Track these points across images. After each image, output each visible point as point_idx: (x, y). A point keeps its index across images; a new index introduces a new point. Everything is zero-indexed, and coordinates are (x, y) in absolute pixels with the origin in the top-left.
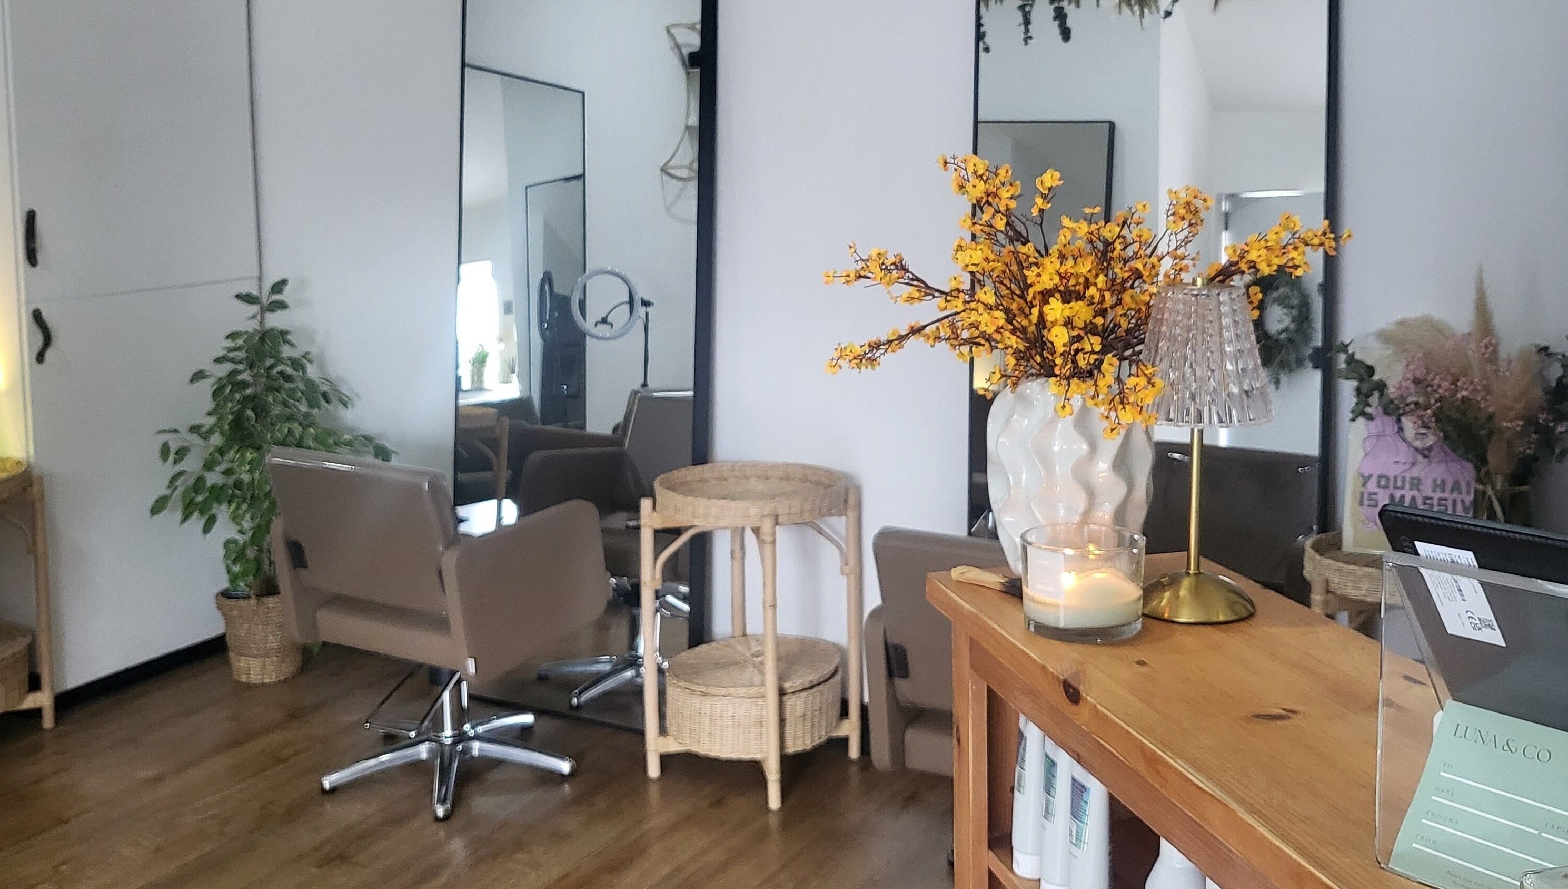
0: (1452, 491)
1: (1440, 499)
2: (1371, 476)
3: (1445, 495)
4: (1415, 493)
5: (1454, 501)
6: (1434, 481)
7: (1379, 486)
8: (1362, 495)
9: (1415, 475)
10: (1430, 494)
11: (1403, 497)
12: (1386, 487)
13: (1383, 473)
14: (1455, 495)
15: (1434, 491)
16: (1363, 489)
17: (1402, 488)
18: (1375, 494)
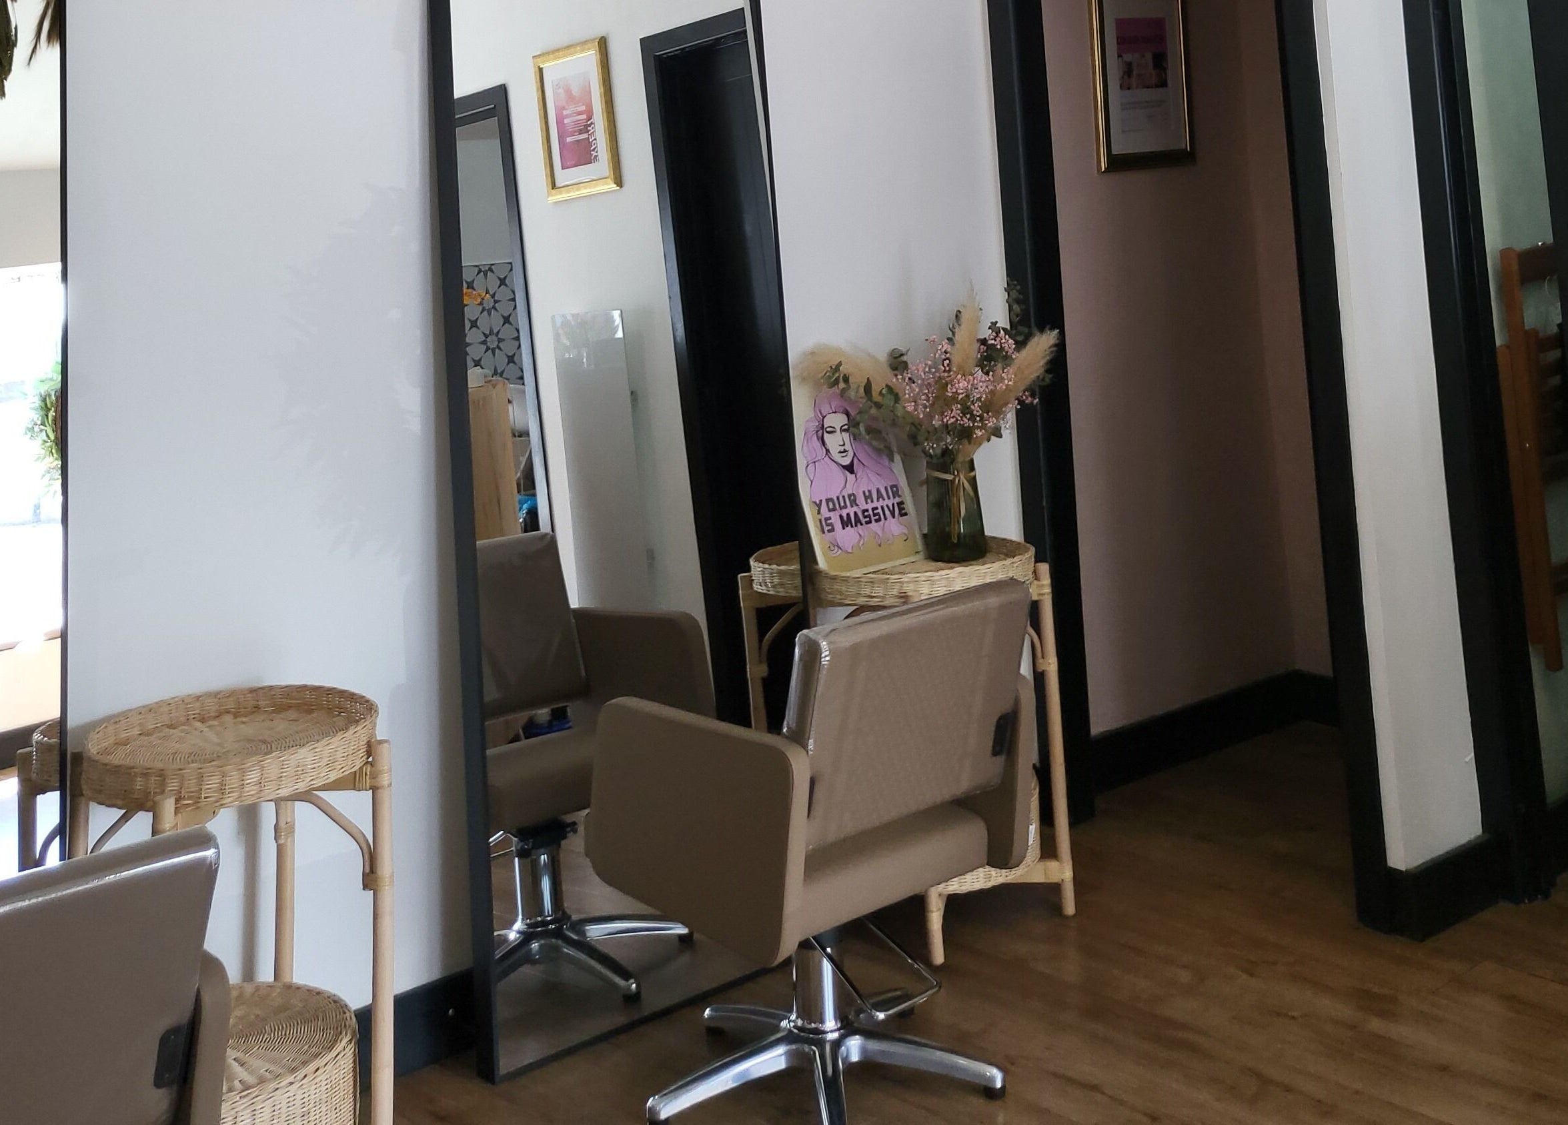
0: (878, 501)
1: (874, 509)
2: (821, 501)
3: (874, 505)
4: (855, 509)
5: (882, 507)
6: (864, 493)
7: (830, 510)
8: (820, 521)
9: (850, 492)
10: (866, 507)
11: (848, 515)
12: (834, 509)
13: (829, 497)
14: (881, 502)
15: (867, 503)
16: (819, 517)
17: (845, 507)
18: (830, 518)
